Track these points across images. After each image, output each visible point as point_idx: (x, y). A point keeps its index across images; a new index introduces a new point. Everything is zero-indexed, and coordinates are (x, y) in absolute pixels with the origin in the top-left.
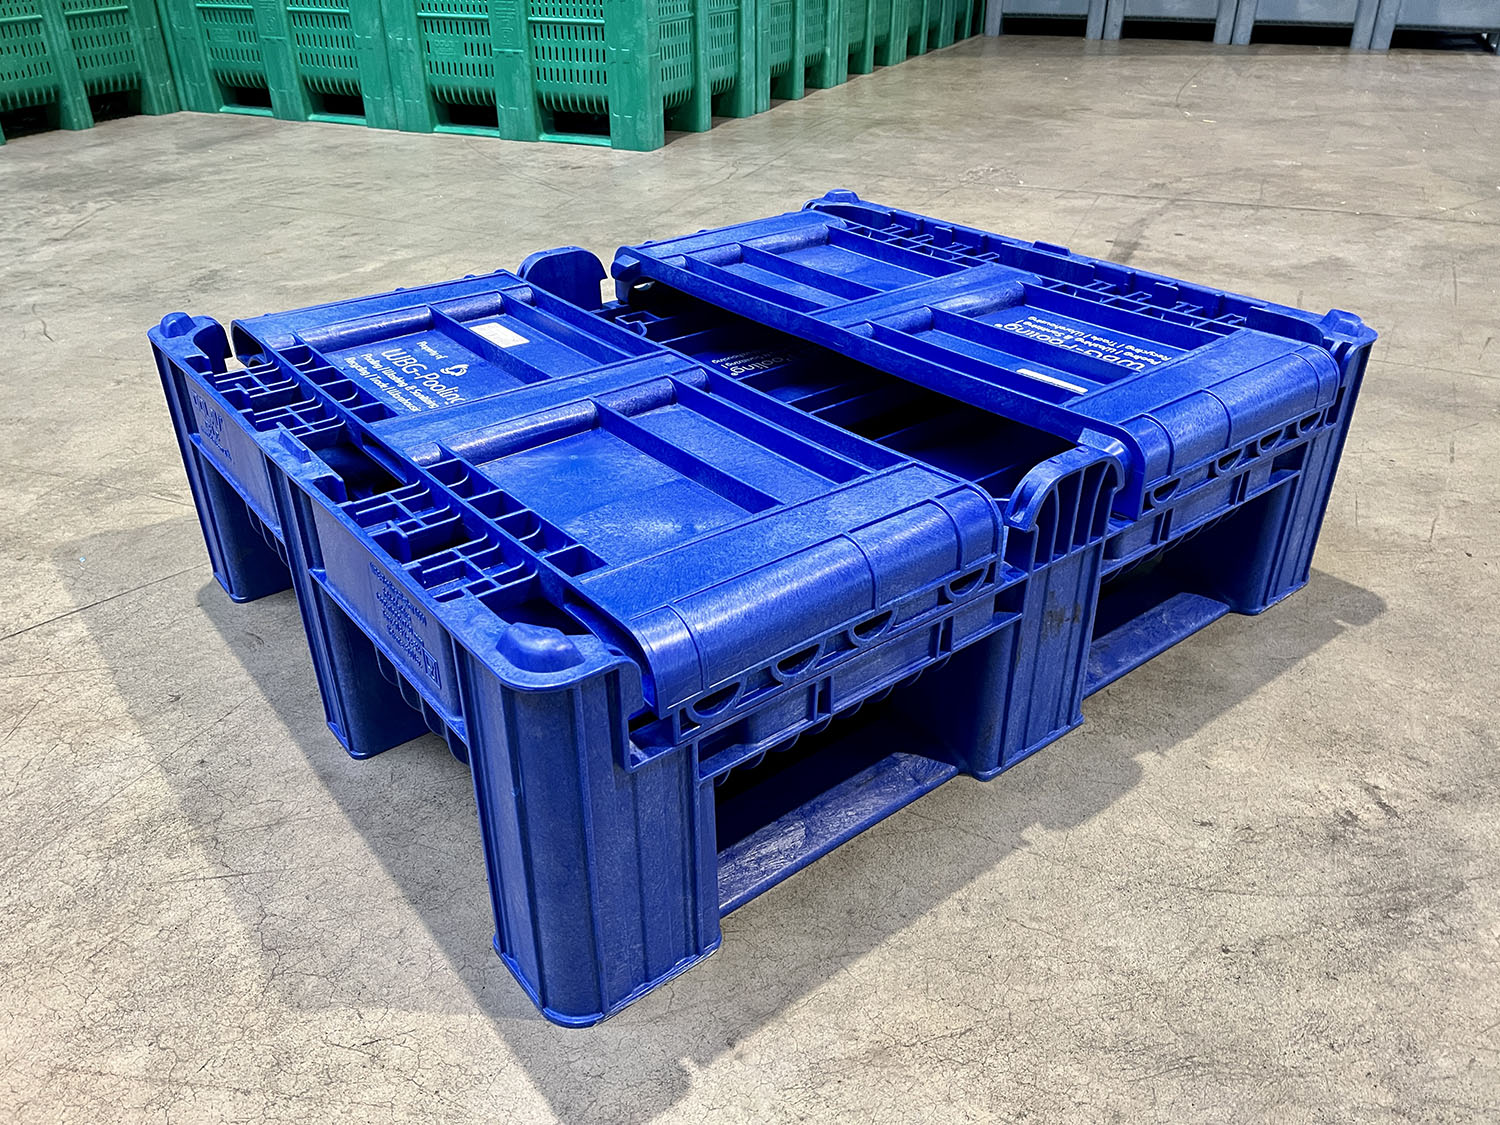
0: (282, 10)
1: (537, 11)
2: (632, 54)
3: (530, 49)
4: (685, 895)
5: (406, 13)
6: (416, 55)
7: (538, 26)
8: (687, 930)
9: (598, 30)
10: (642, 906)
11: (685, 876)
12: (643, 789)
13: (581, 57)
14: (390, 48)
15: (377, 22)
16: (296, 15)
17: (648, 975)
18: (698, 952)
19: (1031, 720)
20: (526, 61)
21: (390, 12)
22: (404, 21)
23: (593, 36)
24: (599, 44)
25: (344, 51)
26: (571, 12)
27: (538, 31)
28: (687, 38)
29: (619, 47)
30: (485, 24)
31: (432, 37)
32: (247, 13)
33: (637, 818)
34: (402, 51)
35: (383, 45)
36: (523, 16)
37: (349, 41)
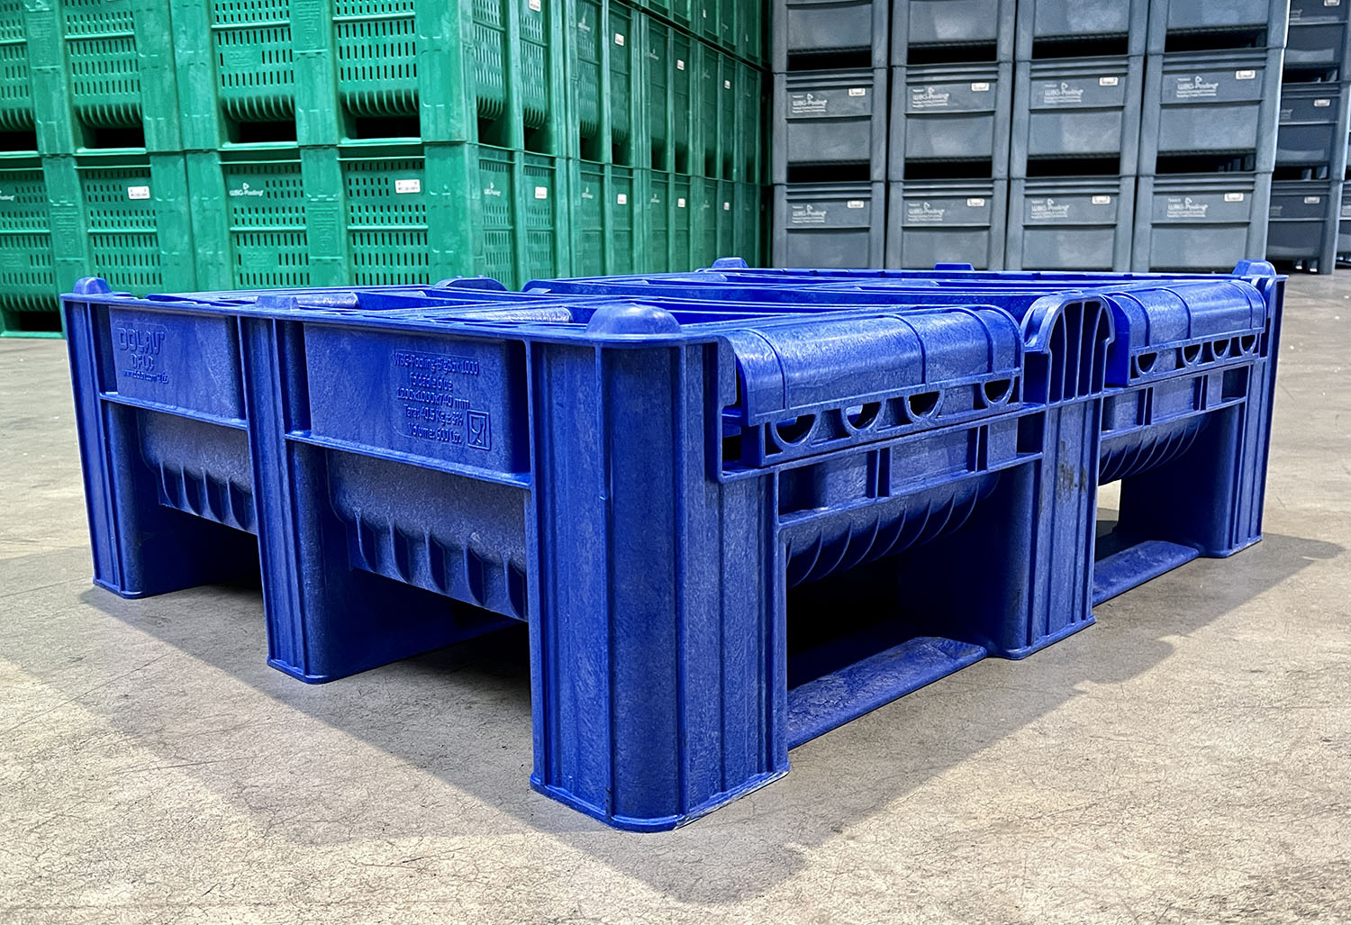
0: (83, 232)
1: (357, 220)
2: (457, 255)
3: (349, 256)
4: (759, 682)
5: (218, 228)
6: (227, 268)
7: (357, 235)
8: (760, 733)
9: (420, 236)
10: (722, 675)
11: (760, 653)
12: (729, 515)
13: (402, 261)
14: (199, 261)
15: (186, 238)
16: (98, 238)
17: (724, 782)
18: (771, 769)
19: (1052, 598)
20: (345, 267)
21: (202, 227)
22: (216, 236)
23: (415, 241)
24: (423, 249)
25: (148, 269)
26: (393, 220)
27: (358, 239)
28: (507, 248)
29: (444, 248)
30: (302, 235)
31: (244, 250)
32: (43, 237)
33: (722, 553)
34: (211, 264)
35: (191, 260)
36: (343, 225)
37: (156, 259)
